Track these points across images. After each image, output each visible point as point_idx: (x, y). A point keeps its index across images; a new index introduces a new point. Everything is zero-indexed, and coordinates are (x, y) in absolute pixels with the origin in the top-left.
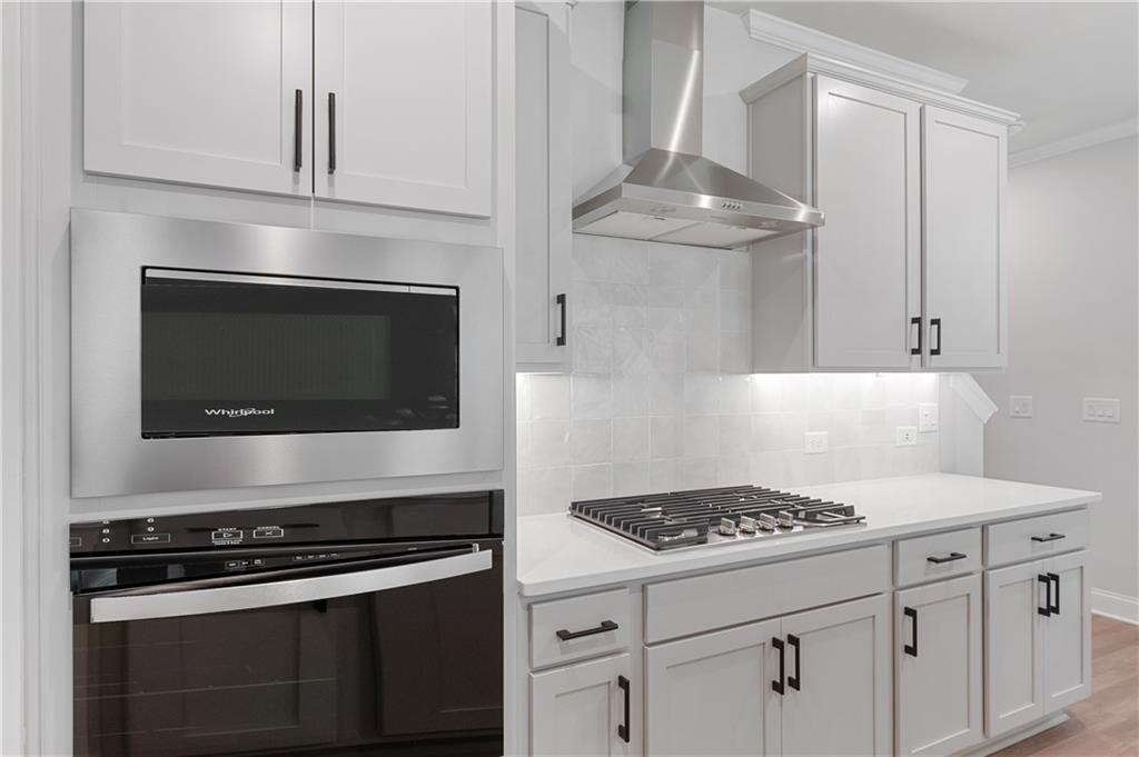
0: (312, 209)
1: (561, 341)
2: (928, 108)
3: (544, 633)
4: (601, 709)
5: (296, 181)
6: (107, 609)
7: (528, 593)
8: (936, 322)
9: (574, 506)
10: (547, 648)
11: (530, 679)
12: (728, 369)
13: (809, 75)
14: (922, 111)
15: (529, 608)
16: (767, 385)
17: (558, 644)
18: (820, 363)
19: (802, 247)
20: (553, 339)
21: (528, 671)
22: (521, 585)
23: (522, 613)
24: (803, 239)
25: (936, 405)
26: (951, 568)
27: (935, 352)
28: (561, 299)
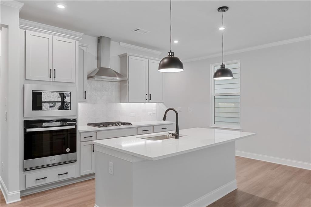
0: (52, 82)
1: (85, 98)
2: (149, 60)
3: (82, 137)
4: (90, 148)
5: (50, 79)
6: (28, 130)
7: (80, 131)
8: (150, 95)
9: (88, 124)
10: (83, 139)
11: (80, 143)
12: (116, 102)
13: (128, 56)
14: (148, 60)
15: (80, 134)
16: (123, 105)
17: (84, 139)
18: (129, 101)
19: (127, 83)
20: (84, 98)
21: (80, 142)
22: (79, 131)
23: (79, 135)
24: (127, 82)
25: (156, 109)
26: (147, 132)
27: (150, 100)
28: (85, 92)
